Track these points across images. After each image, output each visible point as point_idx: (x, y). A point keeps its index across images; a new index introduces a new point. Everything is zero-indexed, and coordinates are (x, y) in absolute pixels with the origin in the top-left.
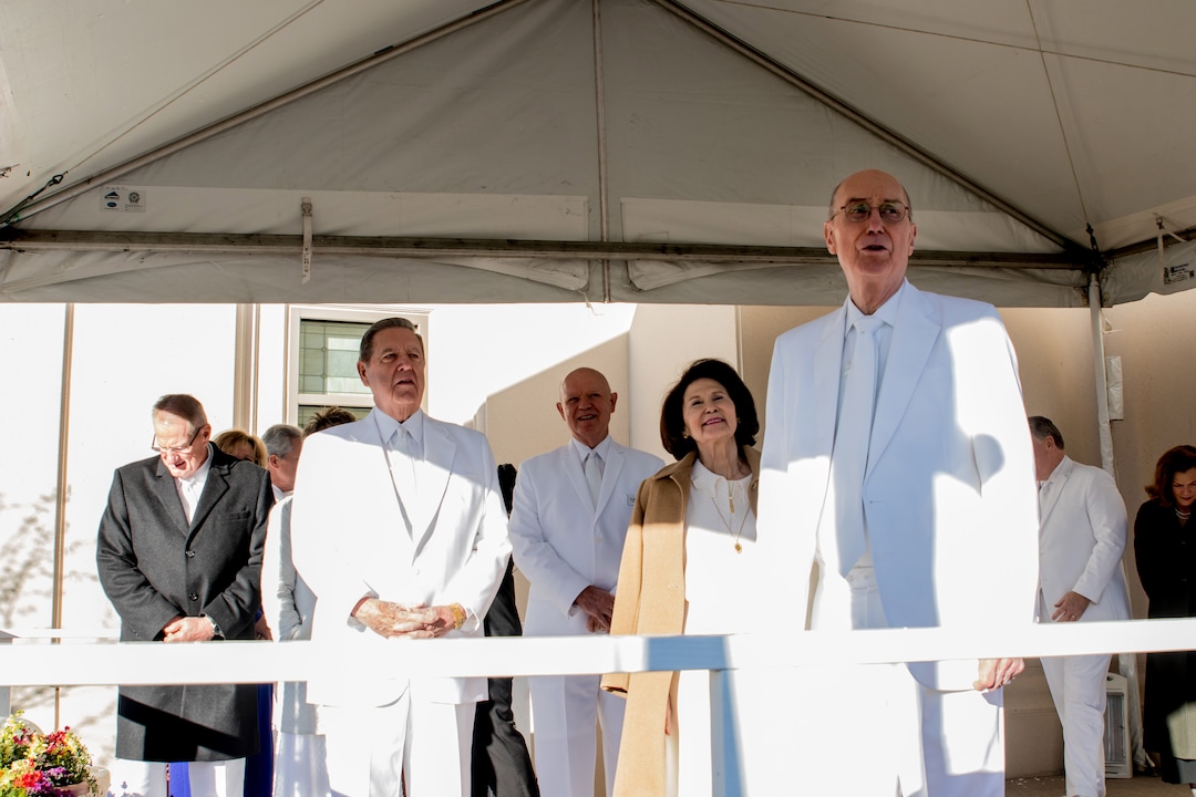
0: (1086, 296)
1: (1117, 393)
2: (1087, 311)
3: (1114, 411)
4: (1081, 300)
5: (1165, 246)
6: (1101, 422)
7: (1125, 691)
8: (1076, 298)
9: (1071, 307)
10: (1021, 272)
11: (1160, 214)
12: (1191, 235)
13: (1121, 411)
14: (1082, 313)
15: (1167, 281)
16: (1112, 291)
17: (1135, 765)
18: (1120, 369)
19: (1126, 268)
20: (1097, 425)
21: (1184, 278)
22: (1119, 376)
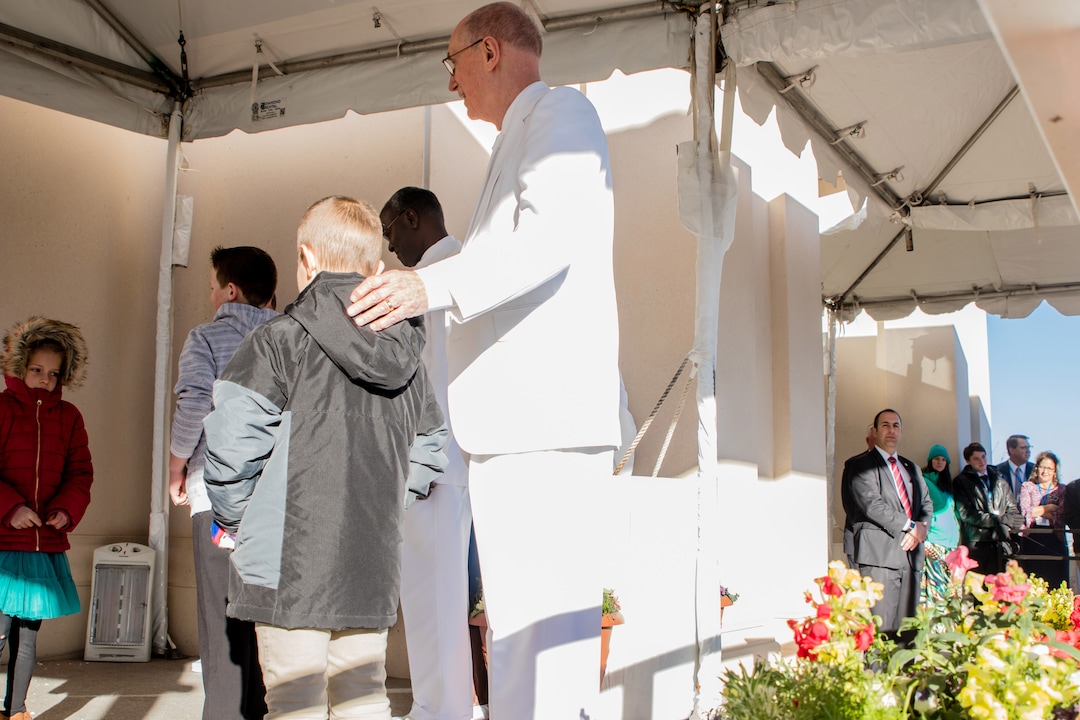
0: (166, 125)
1: (184, 236)
2: (164, 143)
3: (178, 255)
4: (160, 129)
5: (259, 79)
6: (162, 265)
7: (151, 564)
8: (155, 126)
9: (147, 134)
10: (93, 76)
11: (261, 36)
12: (288, 68)
13: (186, 256)
14: (159, 145)
15: (256, 118)
16: (195, 125)
17: (154, 647)
18: (191, 211)
19: (213, 101)
20: (157, 269)
21: (273, 115)
22: (189, 219)
